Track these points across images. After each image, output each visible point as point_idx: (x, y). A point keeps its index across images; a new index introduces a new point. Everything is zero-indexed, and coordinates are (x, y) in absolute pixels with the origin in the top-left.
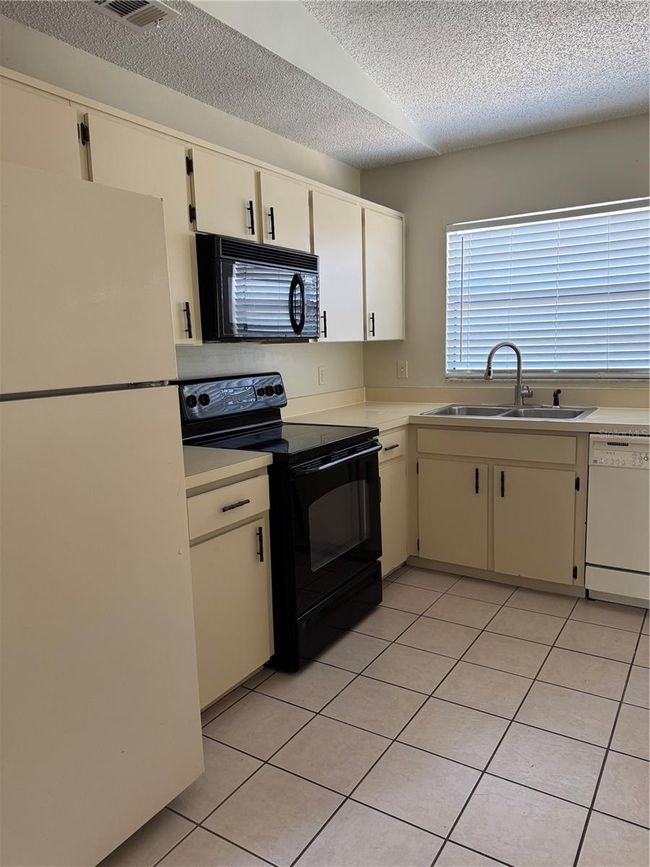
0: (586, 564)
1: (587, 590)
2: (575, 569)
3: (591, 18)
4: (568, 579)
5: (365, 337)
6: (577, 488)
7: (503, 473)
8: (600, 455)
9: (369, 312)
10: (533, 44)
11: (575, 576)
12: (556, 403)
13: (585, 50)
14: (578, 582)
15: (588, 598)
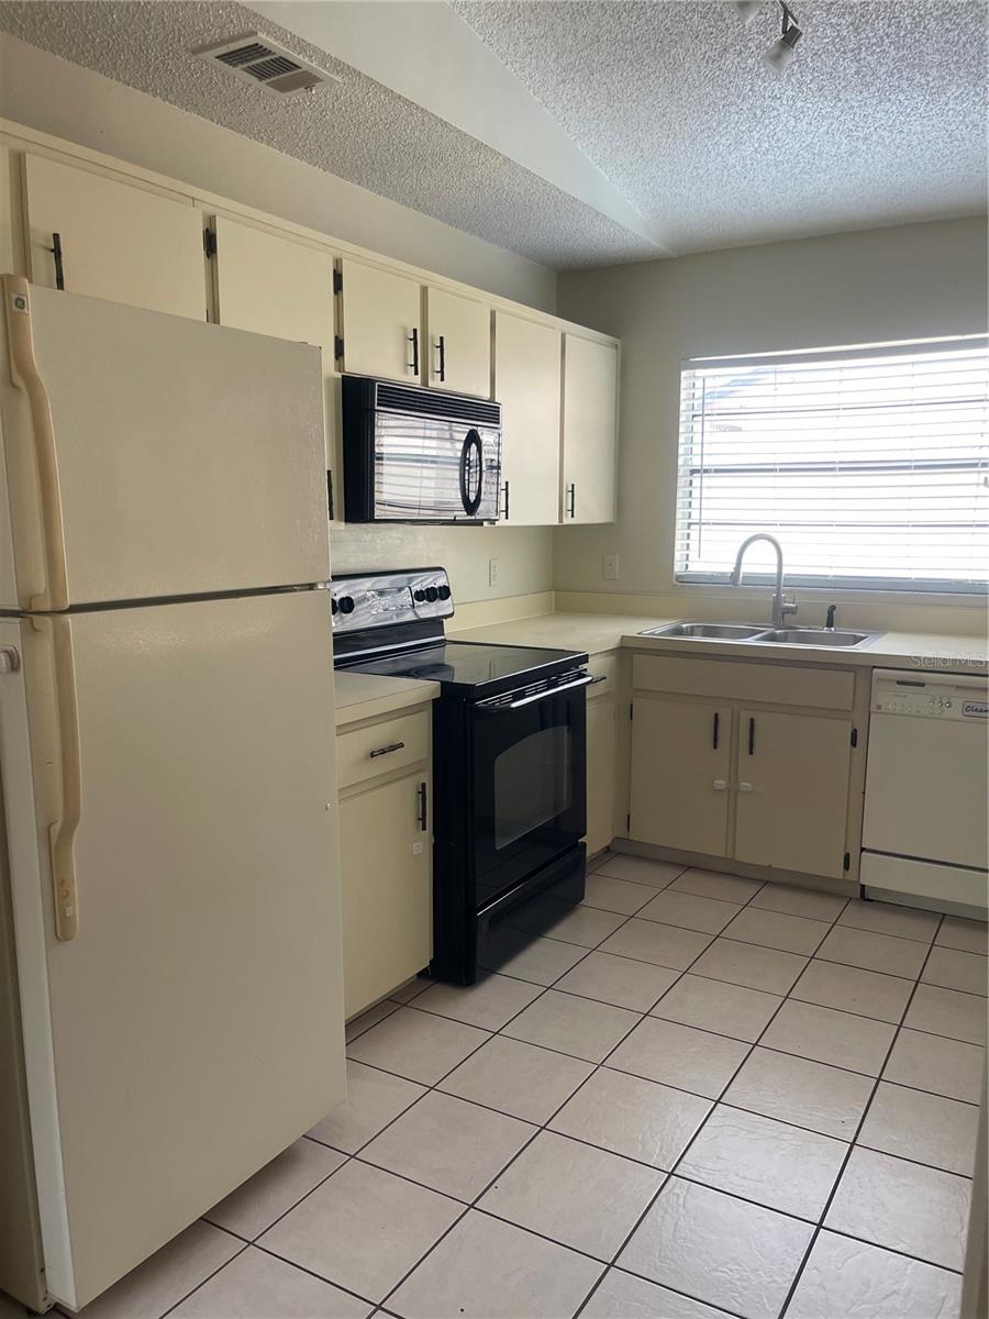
0: (863, 849)
1: (863, 886)
2: (847, 858)
3: (893, 97)
4: (837, 871)
5: (561, 520)
6: (854, 743)
7: (752, 720)
8: (887, 698)
9: (568, 482)
10: (814, 122)
11: (847, 867)
12: (830, 624)
13: (886, 134)
14: (851, 876)
15: (864, 896)
